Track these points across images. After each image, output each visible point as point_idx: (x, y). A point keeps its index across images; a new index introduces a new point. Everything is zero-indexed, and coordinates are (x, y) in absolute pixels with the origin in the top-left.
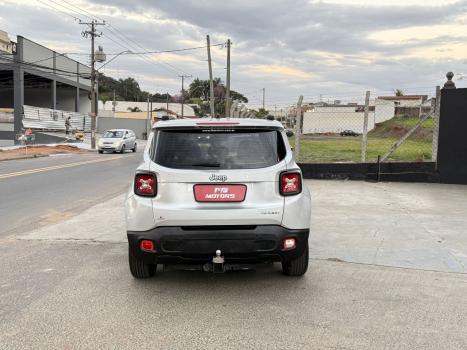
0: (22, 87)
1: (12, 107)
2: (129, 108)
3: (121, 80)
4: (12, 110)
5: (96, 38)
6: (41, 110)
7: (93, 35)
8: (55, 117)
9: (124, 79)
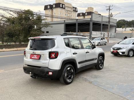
0: (92, 26)
1: (89, 32)
2: (130, 30)
3: (130, 21)
4: (89, 33)
5: (110, 11)
6: (97, 32)
7: (110, 10)
8: (101, 34)
9: (131, 21)
